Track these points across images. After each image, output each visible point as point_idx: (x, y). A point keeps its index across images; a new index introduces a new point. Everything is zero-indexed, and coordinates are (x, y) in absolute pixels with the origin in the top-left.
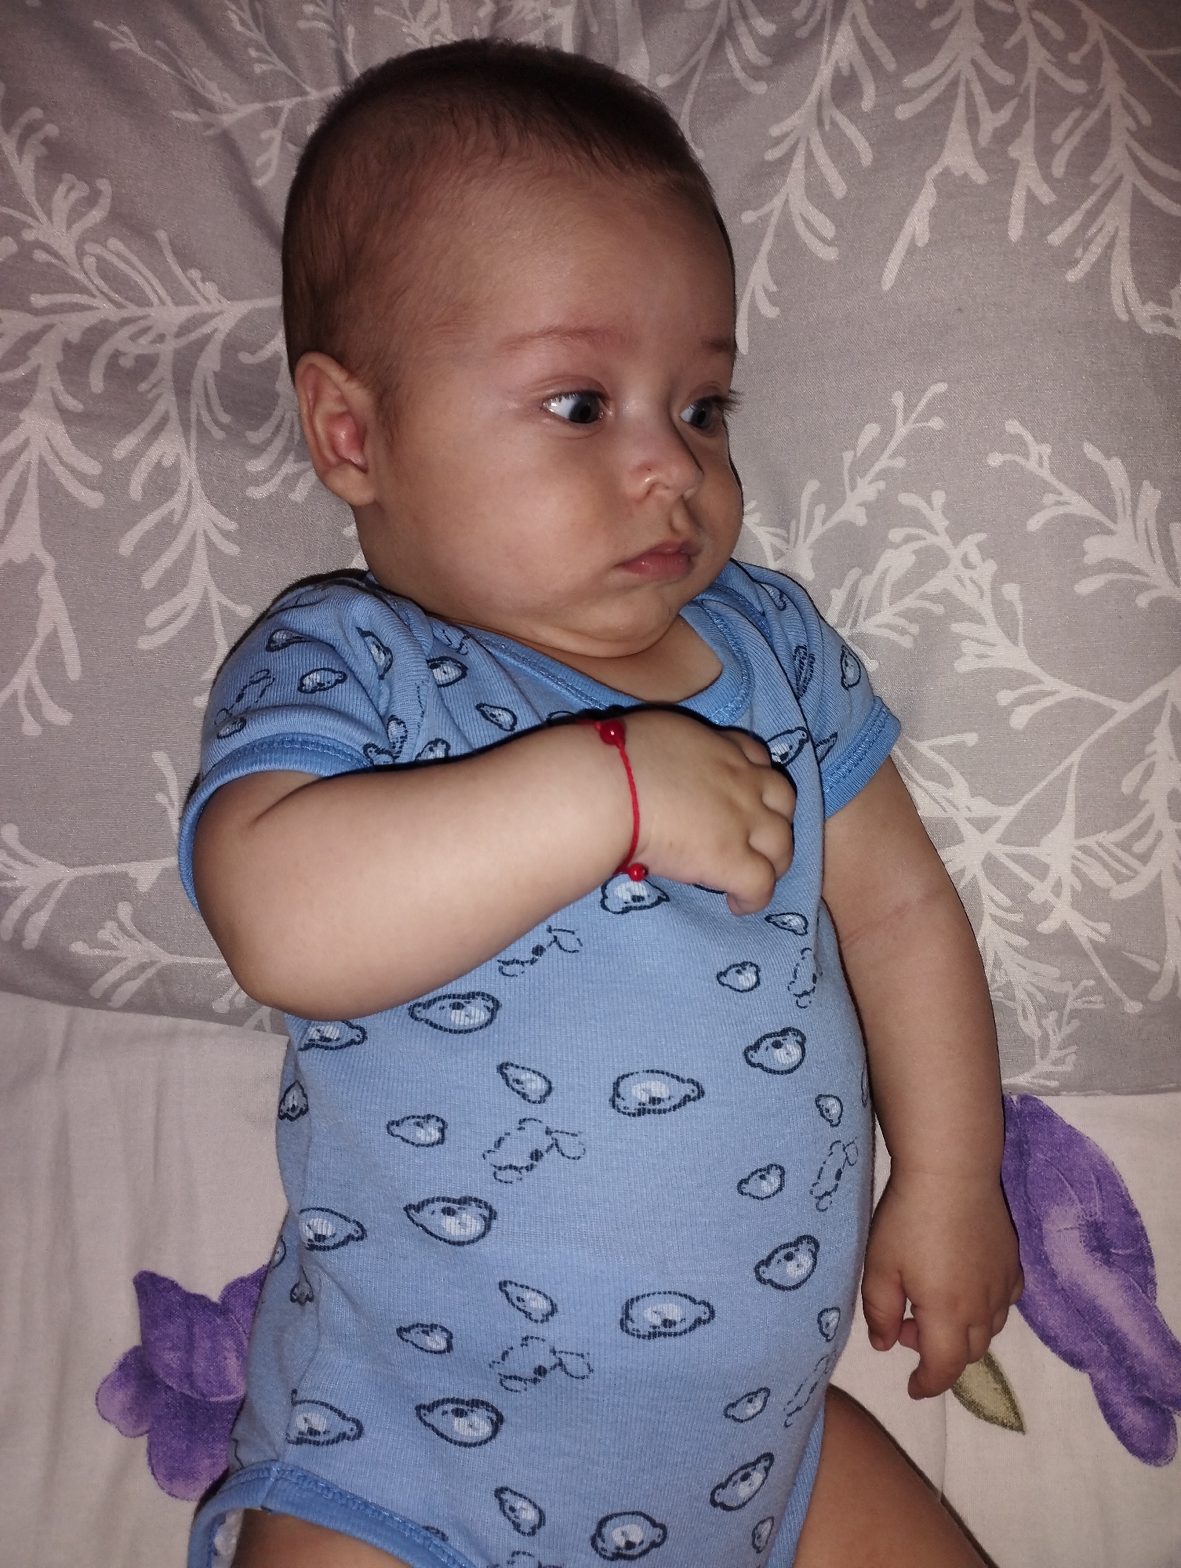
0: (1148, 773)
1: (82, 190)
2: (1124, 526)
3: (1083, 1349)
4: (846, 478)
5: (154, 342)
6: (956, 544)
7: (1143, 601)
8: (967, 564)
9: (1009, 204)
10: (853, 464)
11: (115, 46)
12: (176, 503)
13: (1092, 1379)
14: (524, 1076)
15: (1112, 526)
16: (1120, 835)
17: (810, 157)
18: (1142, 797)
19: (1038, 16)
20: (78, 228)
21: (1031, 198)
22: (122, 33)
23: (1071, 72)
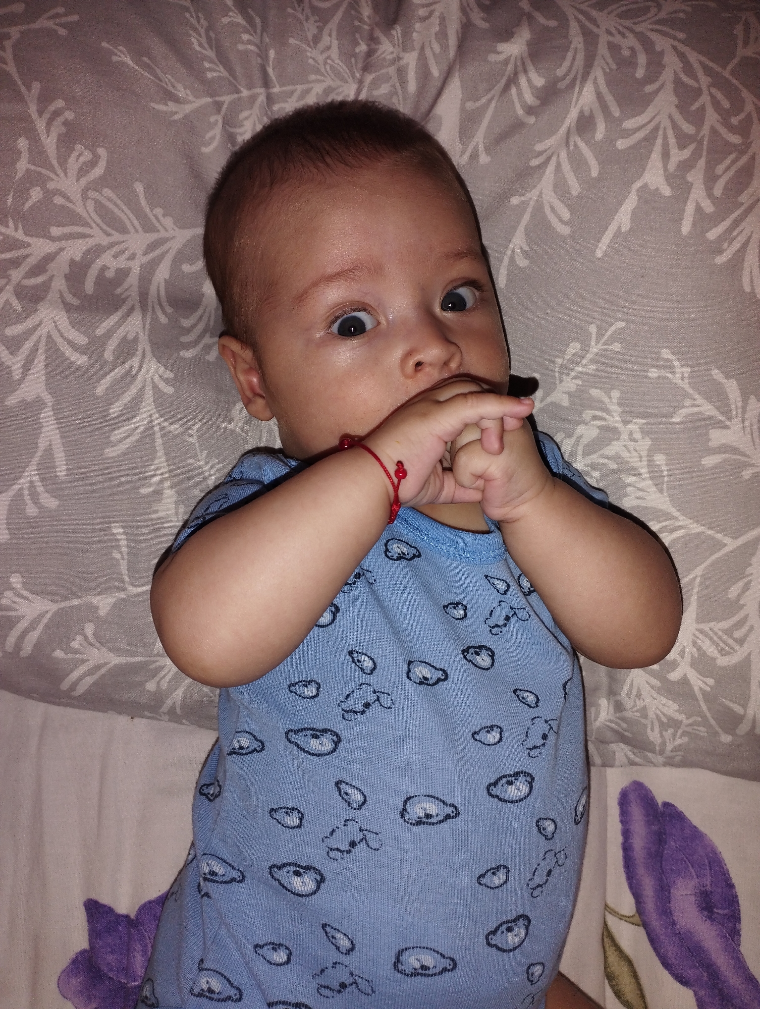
0: (747, 587)
1: (87, 156)
2: (736, 424)
3: (690, 973)
4: (557, 374)
5: (128, 259)
6: (625, 425)
7: (747, 473)
8: (631, 437)
9: (684, 210)
10: (562, 366)
11: (115, 59)
12: (134, 362)
13: (695, 995)
14: (351, 791)
15: (727, 423)
16: (725, 625)
17: (558, 166)
18: (742, 602)
19: (713, 90)
20: (83, 181)
21: (699, 209)
22: (121, 51)
23: (732, 129)
